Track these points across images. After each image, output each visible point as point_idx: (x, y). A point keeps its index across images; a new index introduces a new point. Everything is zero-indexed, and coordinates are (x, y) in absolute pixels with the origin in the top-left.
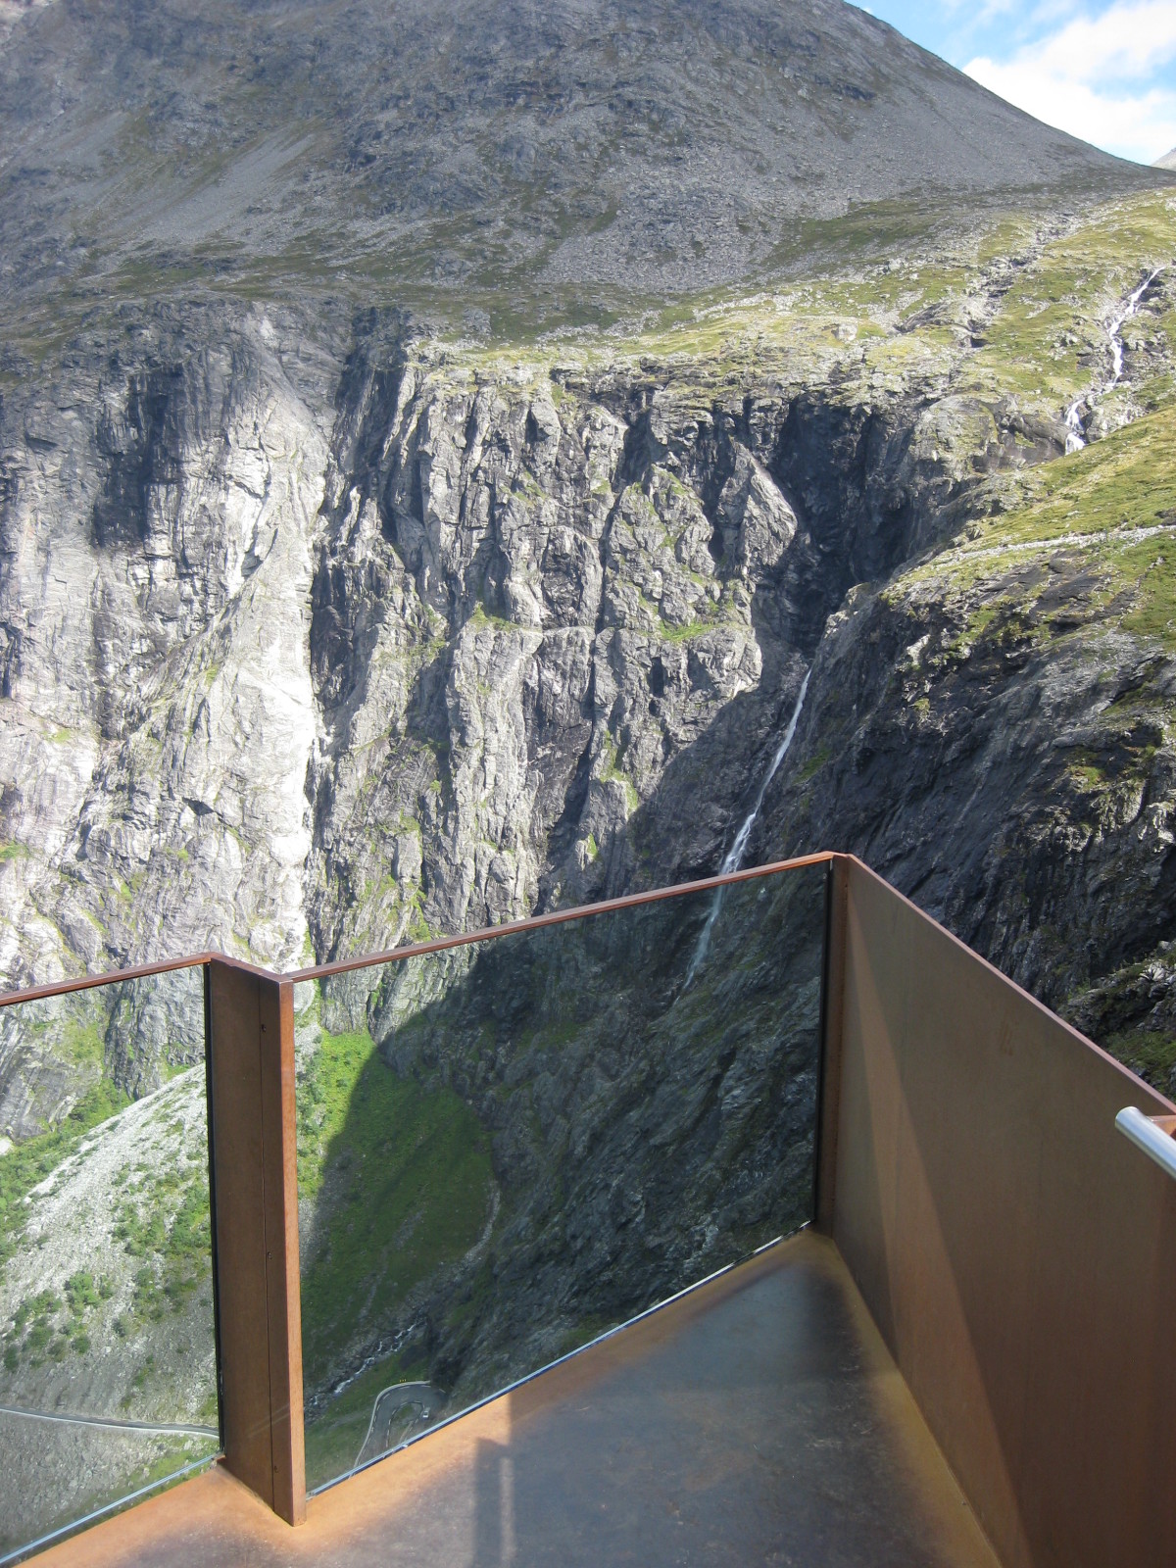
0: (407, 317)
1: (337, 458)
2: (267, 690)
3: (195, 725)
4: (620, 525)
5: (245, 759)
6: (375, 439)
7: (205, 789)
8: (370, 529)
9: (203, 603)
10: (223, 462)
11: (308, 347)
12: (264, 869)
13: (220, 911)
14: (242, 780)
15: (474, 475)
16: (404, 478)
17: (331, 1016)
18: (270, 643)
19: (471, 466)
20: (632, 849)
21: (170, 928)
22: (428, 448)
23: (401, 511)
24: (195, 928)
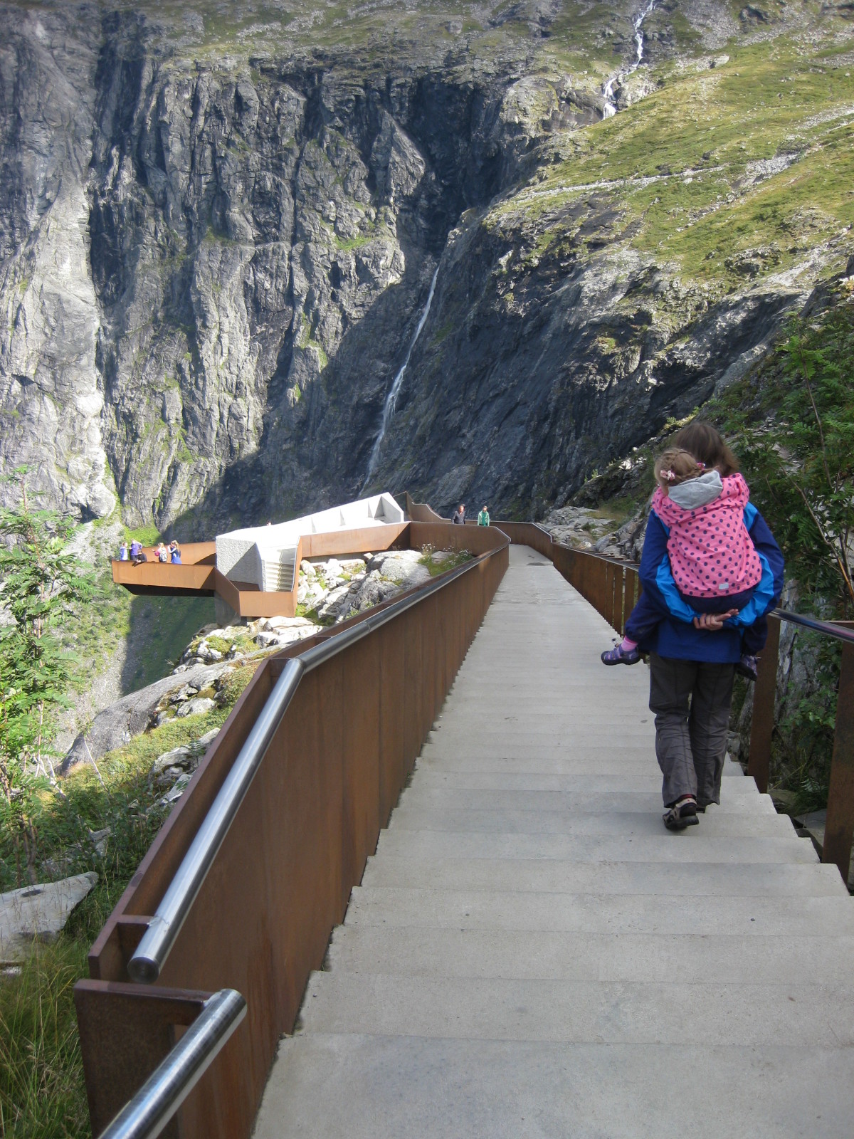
0: (143, 19)
1: (100, 125)
2: (64, 295)
3: (16, 323)
4: (304, 170)
5: (53, 345)
6: (126, 111)
7: (27, 367)
8: (127, 177)
9: (11, 235)
10: (17, 132)
11: (72, 44)
12: (73, 420)
13: (45, 451)
14: (52, 359)
15: (200, 137)
16: (150, 140)
17: (129, 517)
18: (63, 262)
19: (197, 131)
20: (325, 392)
21: (11, 465)
22: (166, 118)
23: (149, 163)
24: (29, 463)
